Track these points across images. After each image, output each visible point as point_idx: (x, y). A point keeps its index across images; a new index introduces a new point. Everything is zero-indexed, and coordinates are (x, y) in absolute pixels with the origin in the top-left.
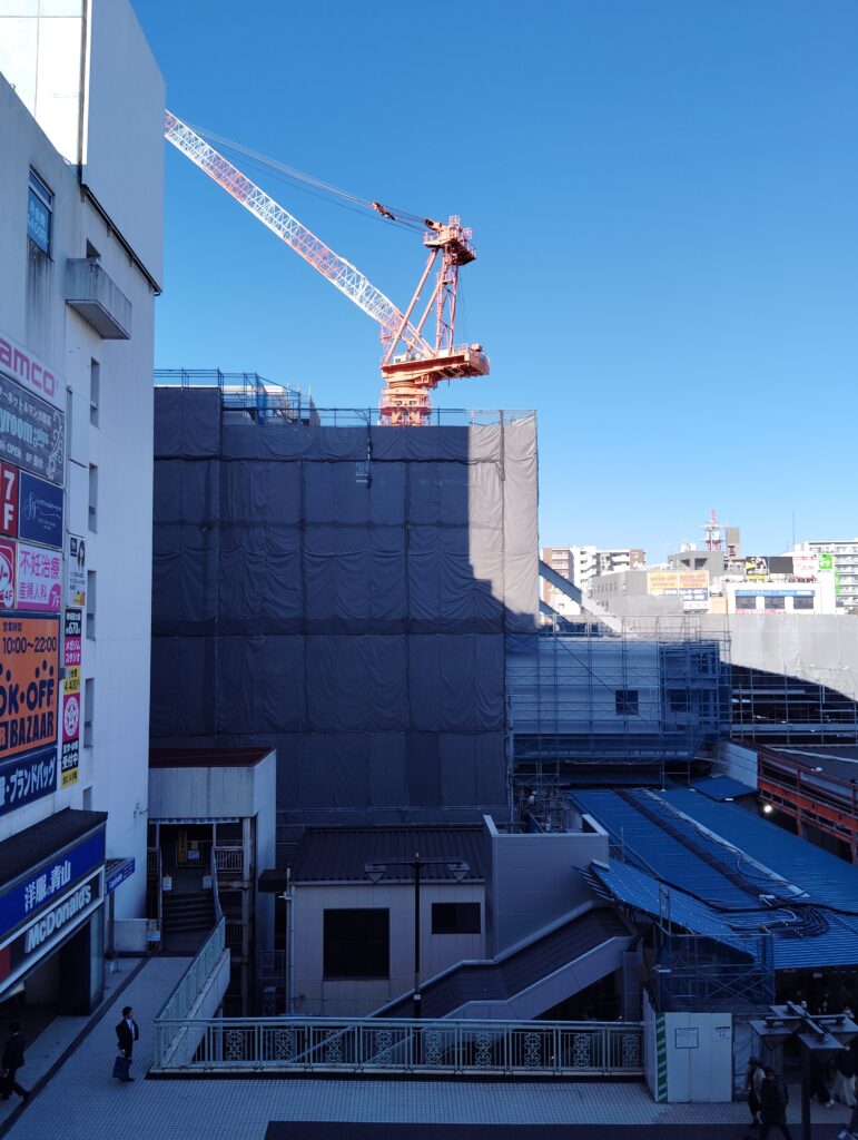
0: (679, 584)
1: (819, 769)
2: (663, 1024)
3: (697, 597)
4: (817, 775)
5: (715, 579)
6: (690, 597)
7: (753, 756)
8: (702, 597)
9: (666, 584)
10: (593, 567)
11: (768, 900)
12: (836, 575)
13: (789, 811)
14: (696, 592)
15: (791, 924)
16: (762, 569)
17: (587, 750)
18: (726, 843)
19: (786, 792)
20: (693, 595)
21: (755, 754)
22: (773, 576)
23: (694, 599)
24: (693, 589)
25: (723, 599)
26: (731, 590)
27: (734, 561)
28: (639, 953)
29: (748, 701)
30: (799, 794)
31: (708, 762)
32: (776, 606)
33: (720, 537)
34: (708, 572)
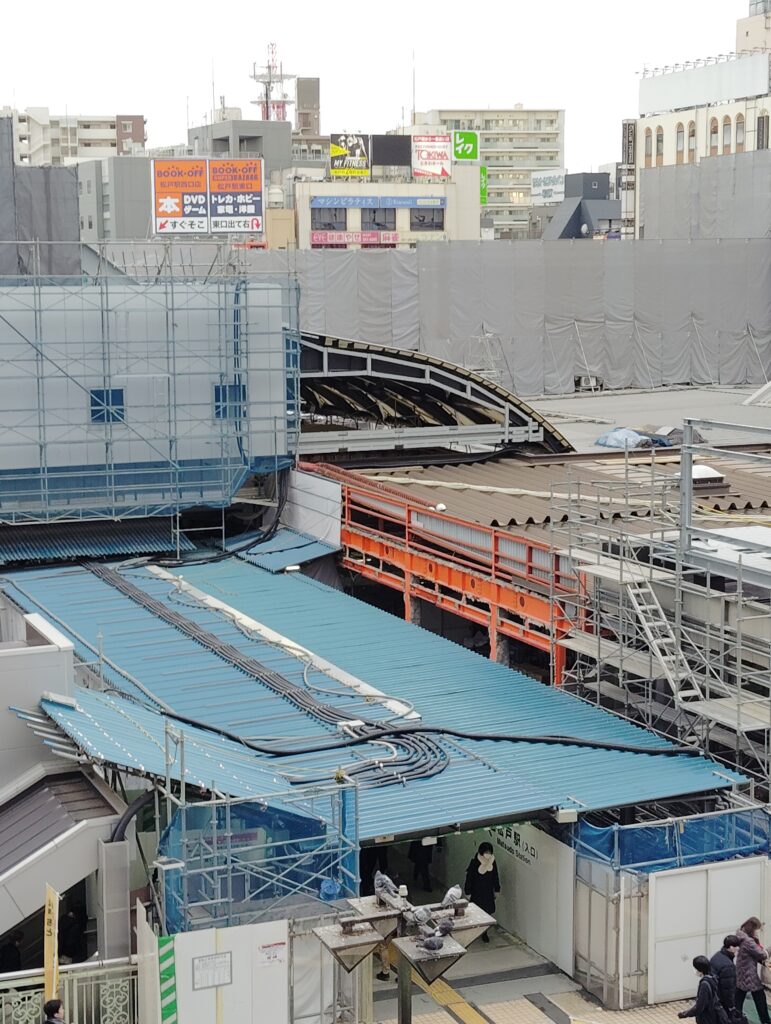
0: (208, 183)
1: (441, 506)
2: (171, 952)
3: (243, 209)
4: (440, 517)
5: (276, 175)
6: (230, 209)
7: (333, 491)
8: (251, 209)
9: (185, 184)
10: (45, 147)
11: (350, 727)
13: (390, 580)
14: (241, 199)
15: (388, 764)
16: (357, 158)
17: (38, 498)
20: (236, 205)
21: (339, 488)
22: (378, 170)
23: (236, 214)
24: (235, 195)
25: (292, 212)
26: (304, 191)
27: (309, 142)
28: (130, 844)
30: (409, 550)
32: (381, 226)
33: (285, 96)
34: (263, 161)
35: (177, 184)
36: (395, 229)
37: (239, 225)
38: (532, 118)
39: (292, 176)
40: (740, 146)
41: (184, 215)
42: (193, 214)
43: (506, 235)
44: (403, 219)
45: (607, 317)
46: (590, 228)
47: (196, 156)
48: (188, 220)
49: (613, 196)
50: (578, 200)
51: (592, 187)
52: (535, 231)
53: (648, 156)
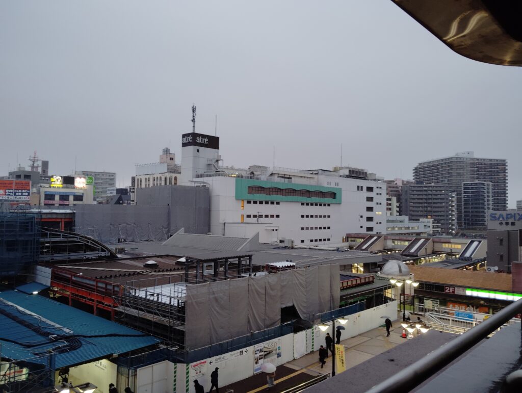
0: (14, 187)
1: (81, 274)
3: (24, 194)
4: (81, 277)
5: (35, 185)
6: (20, 194)
7: (49, 270)
8: (27, 194)
9: (7, 187)
11: (54, 338)
12: (94, 187)
14: (23, 191)
15: (63, 347)
16: (59, 182)
18: (33, 314)
19: (65, 286)
20: (22, 193)
22: (65, 185)
23: (22, 195)
25: (39, 195)
26: (43, 190)
27: (45, 177)
29: (49, 245)
30: (71, 286)
31: (25, 276)
32: (66, 200)
33: (38, 165)
34: (31, 182)
35: (4, 186)
36: (68, 200)
37: (23, 198)
38: (108, 174)
39: (39, 185)
40: (160, 184)
41: (6, 195)
42: (9, 195)
43: (100, 203)
44: (71, 198)
45: (127, 224)
46: (123, 202)
47: (11, 179)
48: (7, 196)
49: (128, 194)
50: (119, 195)
51: (122, 192)
52: (108, 202)
53: (138, 185)
